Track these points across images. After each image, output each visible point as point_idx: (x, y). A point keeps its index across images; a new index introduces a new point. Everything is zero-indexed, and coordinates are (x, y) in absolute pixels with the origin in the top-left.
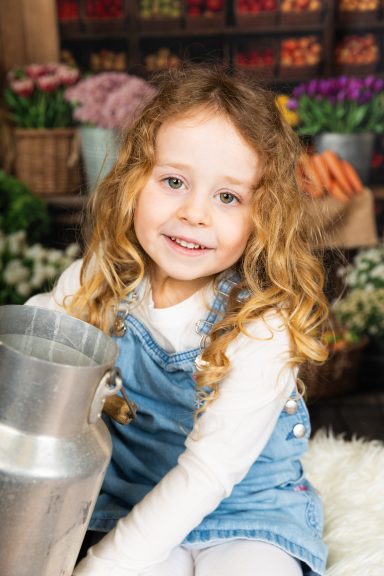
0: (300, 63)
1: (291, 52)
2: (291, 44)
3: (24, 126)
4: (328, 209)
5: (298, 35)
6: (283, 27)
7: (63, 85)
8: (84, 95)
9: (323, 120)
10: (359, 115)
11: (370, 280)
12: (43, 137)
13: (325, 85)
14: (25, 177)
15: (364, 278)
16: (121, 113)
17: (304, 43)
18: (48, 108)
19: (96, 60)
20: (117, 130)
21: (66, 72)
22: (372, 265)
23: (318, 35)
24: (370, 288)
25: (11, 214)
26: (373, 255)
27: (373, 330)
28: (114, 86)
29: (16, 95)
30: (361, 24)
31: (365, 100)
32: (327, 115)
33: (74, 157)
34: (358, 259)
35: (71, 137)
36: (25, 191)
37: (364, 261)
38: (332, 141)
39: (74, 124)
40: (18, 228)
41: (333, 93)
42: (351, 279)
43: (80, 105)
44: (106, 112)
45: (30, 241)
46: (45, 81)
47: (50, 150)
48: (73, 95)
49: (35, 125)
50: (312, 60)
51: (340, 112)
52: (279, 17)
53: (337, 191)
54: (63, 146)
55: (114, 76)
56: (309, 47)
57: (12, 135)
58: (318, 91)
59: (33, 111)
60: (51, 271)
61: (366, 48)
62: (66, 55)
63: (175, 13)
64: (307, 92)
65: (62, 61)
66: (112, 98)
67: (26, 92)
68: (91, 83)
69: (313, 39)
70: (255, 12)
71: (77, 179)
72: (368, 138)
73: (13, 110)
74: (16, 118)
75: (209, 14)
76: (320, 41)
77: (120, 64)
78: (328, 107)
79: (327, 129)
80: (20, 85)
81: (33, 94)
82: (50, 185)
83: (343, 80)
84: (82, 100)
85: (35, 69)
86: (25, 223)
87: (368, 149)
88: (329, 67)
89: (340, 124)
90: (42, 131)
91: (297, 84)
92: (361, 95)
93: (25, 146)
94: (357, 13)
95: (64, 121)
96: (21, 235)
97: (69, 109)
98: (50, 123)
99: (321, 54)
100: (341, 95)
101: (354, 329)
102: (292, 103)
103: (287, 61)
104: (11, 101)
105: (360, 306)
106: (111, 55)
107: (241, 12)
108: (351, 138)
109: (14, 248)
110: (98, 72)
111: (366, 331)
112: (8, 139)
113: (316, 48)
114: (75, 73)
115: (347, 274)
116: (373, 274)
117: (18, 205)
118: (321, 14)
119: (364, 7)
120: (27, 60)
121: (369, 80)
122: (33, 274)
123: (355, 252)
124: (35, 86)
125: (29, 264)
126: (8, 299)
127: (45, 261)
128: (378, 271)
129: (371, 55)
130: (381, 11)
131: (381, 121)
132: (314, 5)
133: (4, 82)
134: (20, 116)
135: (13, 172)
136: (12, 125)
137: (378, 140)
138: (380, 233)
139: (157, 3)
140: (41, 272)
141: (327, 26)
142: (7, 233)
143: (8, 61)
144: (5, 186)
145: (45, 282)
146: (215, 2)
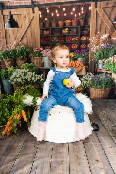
0: (75, 47)
1: (74, 46)
2: (74, 45)
4: (79, 69)
5: (74, 44)
6: (72, 42)
7: (41, 51)
8: (44, 52)
10: (83, 55)
11: (85, 80)
14: (35, 64)
15: (84, 79)
16: (49, 55)
17: (75, 45)
18: (39, 54)
19: (46, 47)
20: (48, 57)
21: (41, 49)
22: (85, 78)
23: (77, 43)
24: (85, 81)
26: (85, 76)
27: (86, 87)
28: (48, 51)
29: (34, 52)
30: (84, 42)
31: (84, 53)
33: (42, 61)
34: (83, 77)
35: (42, 58)
36: (35, 66)
38: (79, 59)
39: (42, 56)
40: (34, 72)
41: (80, 52)
43: (43, 54)
44: (47, 55)
45: (36, 74)
46: (38, 50)
47: (39, 60)
48: (42, 52)
49: (37, 57)
50: (77, 47)
51: (81, 55)
53: (80, 66)
54: (41, 59)
55: (48, 49)
56: (76, 45)
58: (77, 52)
59: (37, 54)
60: (39, 78)
61: (84, 45)
62: (41, 46)
63: (57, 40)
65: (41, 47)
66: (48, 53)
67: (36, 52)
68: (45, 50)
70: (68, 40)
71: (43, 65)
72: (85, 59)
73: (34, 55)
75: (62, 41)
76: (78, 44)
77: (49, 48)
78: (79, 54)
79: (79, 57)
80: (35, 51)
81: (37, 52)
82: (39, 65)
83: (81, 50)
85: (37, 48)
87: (85, 60)
88: (79, 48)
89: (81, 57)
90: (38, 57)
91: (74, 51)
92: (84, 52)
93: (35, 60)
94: (83, 40)
95: (41, 56)
96: (34, 73)
98: (39, 57)
99: (78, 46)
101: (83, 87)
102: (74, 53)
103: (73, 47)
104: (34, 53)
105: (84, 84)
106: (48, 46)
107: (66, 40)
108: (82, 59)
109: (33, 75)
110: (46, 49)
111: (84, 87)
112: (33, 59)
113: (77, 45)
114: (43, 49)
115: (82, 79)
116: (85, 79)
117: (34, 68)
118: (78, 41)
119: (84, 40)
120: (36, 47)
121: (85, 50)
122: (36, 79)
123: (83, 75)
124: (37, 51)
125: (35, 77)
126: (32, 82)
127: (38, 77)
128: (86, 78)
129: (85, 47)
130: (86, 40)
131: (86, 56)
132: (77, 39)
133: (33, 50)
134: (35, 55)
135: (34, 64)
136: (34, 57)
137: (86, 59)
138: (86, 73)
139: (54, 39)
140: (37, 78)
141: (79, 42)
142: (32, 72)
143: (33, 47)
144: (32, 66)
145: (38, 80)
146: (62, 39)
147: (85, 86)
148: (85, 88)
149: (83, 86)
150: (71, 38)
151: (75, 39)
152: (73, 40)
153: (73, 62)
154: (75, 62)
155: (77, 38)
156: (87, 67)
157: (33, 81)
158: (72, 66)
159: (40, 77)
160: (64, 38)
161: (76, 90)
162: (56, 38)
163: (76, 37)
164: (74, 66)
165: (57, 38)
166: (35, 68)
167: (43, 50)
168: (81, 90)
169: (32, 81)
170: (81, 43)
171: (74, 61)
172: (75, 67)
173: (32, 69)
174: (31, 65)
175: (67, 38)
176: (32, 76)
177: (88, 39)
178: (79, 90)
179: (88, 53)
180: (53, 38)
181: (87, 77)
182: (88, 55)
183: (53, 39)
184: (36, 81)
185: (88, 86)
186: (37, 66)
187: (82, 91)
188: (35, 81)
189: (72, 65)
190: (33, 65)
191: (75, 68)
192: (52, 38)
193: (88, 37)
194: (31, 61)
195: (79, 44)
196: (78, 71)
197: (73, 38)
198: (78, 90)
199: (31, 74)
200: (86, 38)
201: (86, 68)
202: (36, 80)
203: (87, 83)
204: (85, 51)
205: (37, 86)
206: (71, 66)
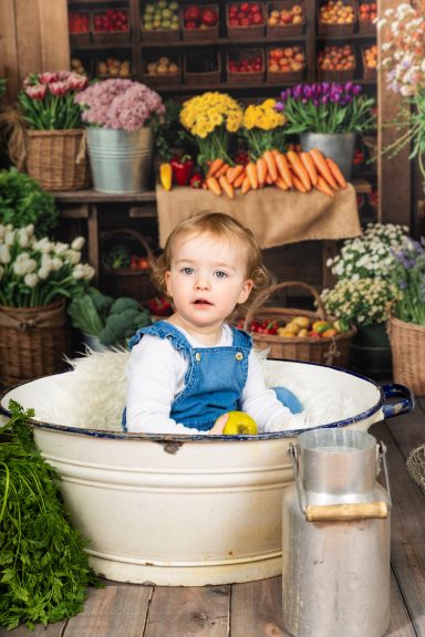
0: (285, 69)
1: (278, 59)
2: (278, 53)
3: (37, 128)
4: (319, 201)
5: (284, 45)
6: (270, 38)
7: (73, 90)
8: (92, 99)
9: (309, 121)
10: (341, 116)
11: (355, 270)
12: (53, 136)
13: (309, 89)
14: (35, 173)
15: (350, 267)
16: (124, 115)
17: (289, 52)
18: (58, 111)
19: (103, 68)
20: (120, 129)
21: (76, 78)
22: (358, 256)
23: (301, 44)
24: (356, 277)
25: (22, 209)
26: (358, 246)
27: (361, 319)
28: (119, 90)
29: (29, 99)
30: (339, 37)
31: (345, 102)
32: (312, 117)
33: (81, 155)
34: (344, 250)
35: (79, 137)
36: (35, 187)
37: (349, 251)
38: (317, 141)
39: (82, 125)
40: (27, 223)
41: (317, 96)
42: (338, 270)
43: (88, 107)
44: (111, 114)
45: (38, 234)
46: (56, 86)
47: (59, 149)
48: (81, 99)
49: (46, 127)
50: (296, 67)
51: (324, 114)
52: (266, 29)
54: (71, 144)
55: (118, 81)
56: (293, 57)
57: (25, 135)
58: (303, 95)
59: (44, 112)
60: (57, 263)
61: (344, 57)
62: (76, 63)
63: (174, 27)
64: (292, 95)
65: (73, 68)
66: (117, 101)
67: (39, 96)
68: (98, 88)
69: (296, 49)
70: (245, 26)
71: (83, 176)
72: (349, 136)
73: (27, 113)
74: (30, 120)
75: (203, 27)
76: (302, 51)
77: (124, 71)
78: (313, 109)
79: (312, 129)
80: (32, 91)
81: (45, 98)
82: (58, 179)
83: (326, 85)
84: (89, 104)
85: (48, 75)
86: (34, 218)
87: (350, 147)
88: (311, 73)
89: (324, 125)
90: (52, 131)
91: (284, 89)
92: (341, 99)
93: (36, 145)
94: (335, 25)
95: (73, 122)
96: (30, 228)
97: (78, 111)
98: (60, 125)
99: (304, 62)
100: (324, 98)
101: (342, 318)
102: (280, 105)
103: (274, 68)
104: (26, 105)
105: (348, 295)
106: (116, 63)
107: (232, 25)
108: (335, 137)
109: (23, 241)
110: (105, 79)
111: (354, 320)
112: (20, 139)
113: (299, 57)
114: (83, 79)
115: (334, 265)
116: (359, 264)
117: (28, 200)
118: (303, 27)
119: (341, 21)
120: (41, 68)
121: (348, 85)
122: (39, 267)
123: (340, 243)
124: (47, 90)
125: (37, 256)
126: (16, 289)
127: (52, 254)
128: (363, 262)
129: (349, 63)
130: (356, 25)
131: (360, 122)
132: (297, 20)
133: (20, 87)
134: (34, 118)
135: (25, 169)
136: (26, 126)
137: (358, 139)
138: (364, 226)
139: (157, 17)
140: (48, 265)
141: (309, 37)
142: (17, 226)
143: (24, 68)
144: (18, 182)
145: (52, 274)
146: (208, 17)
147: (360, 307)
148: (359, 326)
149: (346, 310)
150: (260, 11)
151: (285, 15)
152: (272, 21)
153: (280, 159)
154: (288, 162)
155: (296, 9)
156: (366, 187)
157: (22, 279)
158: (274, 185)
159: (63, 258)
160: (217, 10)
161: (302, 334)
162: (166, 13)
163: (289, 8)
164: (282, 186)
165: (176, 12)
166: (35, 200)
167: (86, 86)
168: (330, 334)
169: (12, 285)
170: (321, 40)
171: (284, 152)
172: (293, 189)
173: (12, 206)
174: (10, 181)
175: (235, 9)
176: (15, 251)
177: (363, 16)
178: (320, 334)
179: (371, 101)
180: (150, 9)
181: (369, 251)
182: (367, 116)
183: (147, 17)
184: (42, 284)
185: (375, 309)
186: (49, 185)
187: (338, 341)
188: (30, 281)
189: (274, 176)
190: (23, 177)
191: (292, 195)
192: (143, 12)
193: (364, 8)
194: (11, 151)
195: (310, 47)
196: (311, 215)
197: (275, 14)
198: (314, 339)
199: (10, 239)
200: (356, 12)
201: (360, 196)
202: (43, 273)
203: (367, 288)
204: (351, 90)
205: (42, 315)
206: (266, 185)
